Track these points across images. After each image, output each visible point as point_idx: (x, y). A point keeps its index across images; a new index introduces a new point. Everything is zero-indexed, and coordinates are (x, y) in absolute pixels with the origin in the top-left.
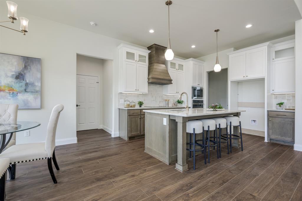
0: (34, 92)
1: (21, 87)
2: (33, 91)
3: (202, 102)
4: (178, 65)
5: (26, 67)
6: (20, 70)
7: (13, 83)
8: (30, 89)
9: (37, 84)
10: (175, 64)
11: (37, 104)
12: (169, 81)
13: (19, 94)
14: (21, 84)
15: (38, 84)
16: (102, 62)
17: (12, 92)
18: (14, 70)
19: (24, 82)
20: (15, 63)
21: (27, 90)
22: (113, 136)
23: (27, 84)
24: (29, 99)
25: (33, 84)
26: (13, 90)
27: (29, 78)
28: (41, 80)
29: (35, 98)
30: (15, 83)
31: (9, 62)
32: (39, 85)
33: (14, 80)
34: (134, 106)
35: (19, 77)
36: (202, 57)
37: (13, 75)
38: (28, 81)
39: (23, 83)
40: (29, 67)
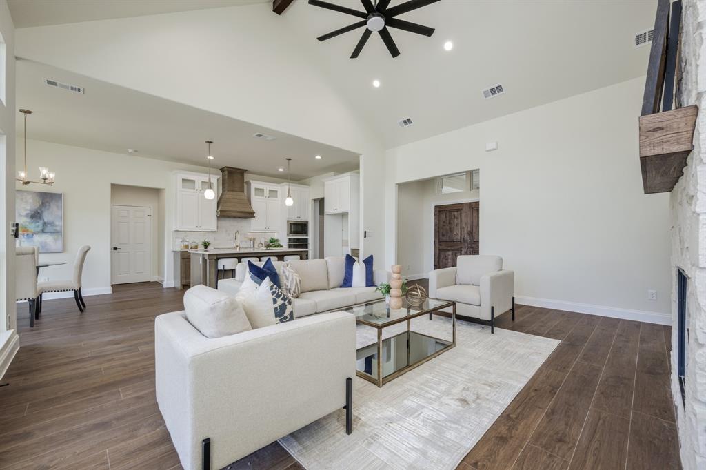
0: (56, 232)
1: (38, 227)
2: (52, 231)
3: (306, 240)
4: (268, 191)
5: (43, 205)
6: (36, 207)
7: (28, 224)
8: (49, 228)
9: (57, 223)
10: (263, 190)
11: (59, 245)
12: (250, 215)
13: (35, 235)
14: (37, 224)
15: (59, 223)
16: (157, 192)
17: (26, 233)
18: (29, 208)
19: (41, 221)
20: (31, 201)
21: (46, 231)
22: (165, 287)
23: (45, 224)
24: (47, 241)
25: (52, 224)
26: (27, 231)
27: (47, 217)
28: (63, 218)
29: (56, 240)
30: (29, 223)
31: (22, 199)
32: (61, 223)
33: (29, 220)
34: (196, 248)
35: (36, 215)
36: (308, 180)
37: (28, 214)
38: (46, 221)
39: (40, 223)
40: (47, 204)
